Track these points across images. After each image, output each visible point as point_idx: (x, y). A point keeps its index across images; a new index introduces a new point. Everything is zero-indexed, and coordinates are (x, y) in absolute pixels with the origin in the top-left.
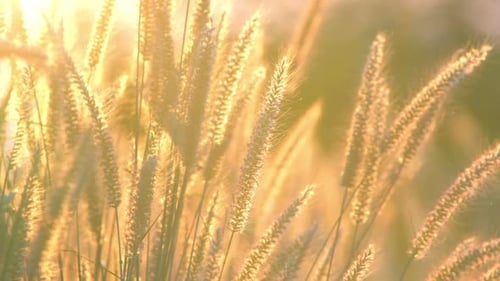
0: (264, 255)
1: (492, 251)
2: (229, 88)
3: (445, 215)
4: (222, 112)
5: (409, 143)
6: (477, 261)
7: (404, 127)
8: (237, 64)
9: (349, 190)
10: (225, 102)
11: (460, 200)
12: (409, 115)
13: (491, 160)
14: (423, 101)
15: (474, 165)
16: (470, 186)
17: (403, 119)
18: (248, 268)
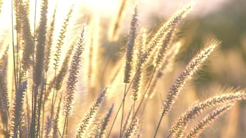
0: (87, 125)
1: (204, 107)
2: (62, 41)
3: (177, 91)
4: (59, 54)
5: (159, 56)
6: (197, 113)
7: (152, 49)
8: (65, 28)
9: (127, 84)
10: (60, 48)
11: (185, 83)
12: (154, 43)
13: (198, 60)
14: (161, 35)
15: (190, 64)
16: (189, 75)
17: (151, 45)
18: (79, 133)
